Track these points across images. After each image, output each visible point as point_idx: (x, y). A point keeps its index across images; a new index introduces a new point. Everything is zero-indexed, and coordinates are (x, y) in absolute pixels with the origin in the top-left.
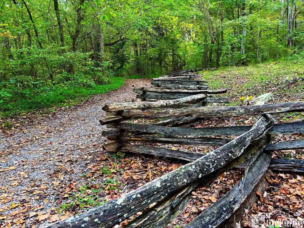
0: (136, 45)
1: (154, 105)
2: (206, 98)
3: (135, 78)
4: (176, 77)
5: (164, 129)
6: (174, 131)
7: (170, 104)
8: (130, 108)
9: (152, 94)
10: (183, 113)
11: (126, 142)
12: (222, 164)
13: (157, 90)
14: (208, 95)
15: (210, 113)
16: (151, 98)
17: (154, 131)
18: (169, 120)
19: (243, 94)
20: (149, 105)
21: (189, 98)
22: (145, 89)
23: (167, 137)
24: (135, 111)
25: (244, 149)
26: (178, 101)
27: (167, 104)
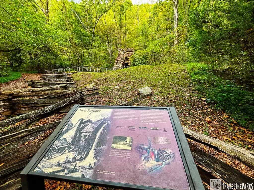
0: (30, 54)
1: (36, 90)
2: (67, 85)
3: (31, 73)
4: (57, 75)
5: (40, 100)
6: (45, 101)
7: (46, 89)
8: (19, 92)
9: (38, 83)
10: (49, 93)
11: (18, 109)
12: (54, 109)
13: (41, 82)
14: (68, 84)
15: (60, 92)
16: (38, 86)
17: (34, 102)
18: (46, 96)
19: (89, 83)
20: (33, 90)
21: (58, 86)
22: (33, 81)
23: (41, 104)
24: (21, 93)
25: (66, 104)
26: (51, 87)
27: (44, 89)
